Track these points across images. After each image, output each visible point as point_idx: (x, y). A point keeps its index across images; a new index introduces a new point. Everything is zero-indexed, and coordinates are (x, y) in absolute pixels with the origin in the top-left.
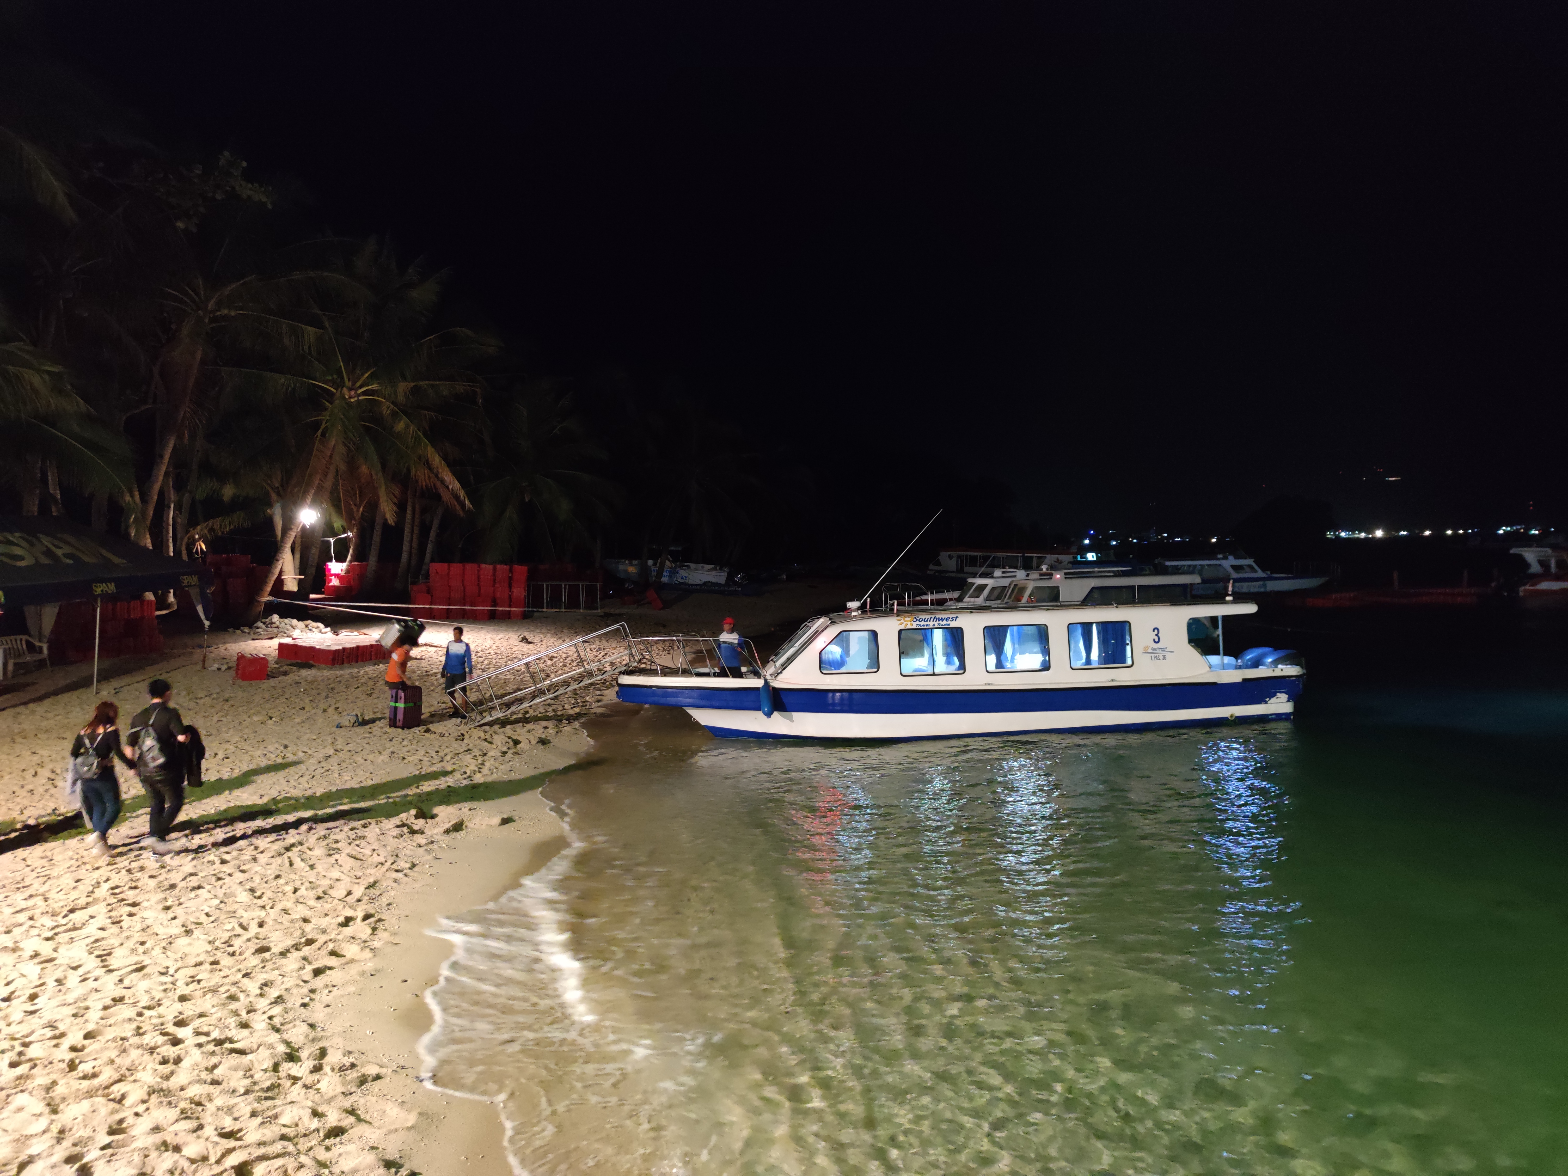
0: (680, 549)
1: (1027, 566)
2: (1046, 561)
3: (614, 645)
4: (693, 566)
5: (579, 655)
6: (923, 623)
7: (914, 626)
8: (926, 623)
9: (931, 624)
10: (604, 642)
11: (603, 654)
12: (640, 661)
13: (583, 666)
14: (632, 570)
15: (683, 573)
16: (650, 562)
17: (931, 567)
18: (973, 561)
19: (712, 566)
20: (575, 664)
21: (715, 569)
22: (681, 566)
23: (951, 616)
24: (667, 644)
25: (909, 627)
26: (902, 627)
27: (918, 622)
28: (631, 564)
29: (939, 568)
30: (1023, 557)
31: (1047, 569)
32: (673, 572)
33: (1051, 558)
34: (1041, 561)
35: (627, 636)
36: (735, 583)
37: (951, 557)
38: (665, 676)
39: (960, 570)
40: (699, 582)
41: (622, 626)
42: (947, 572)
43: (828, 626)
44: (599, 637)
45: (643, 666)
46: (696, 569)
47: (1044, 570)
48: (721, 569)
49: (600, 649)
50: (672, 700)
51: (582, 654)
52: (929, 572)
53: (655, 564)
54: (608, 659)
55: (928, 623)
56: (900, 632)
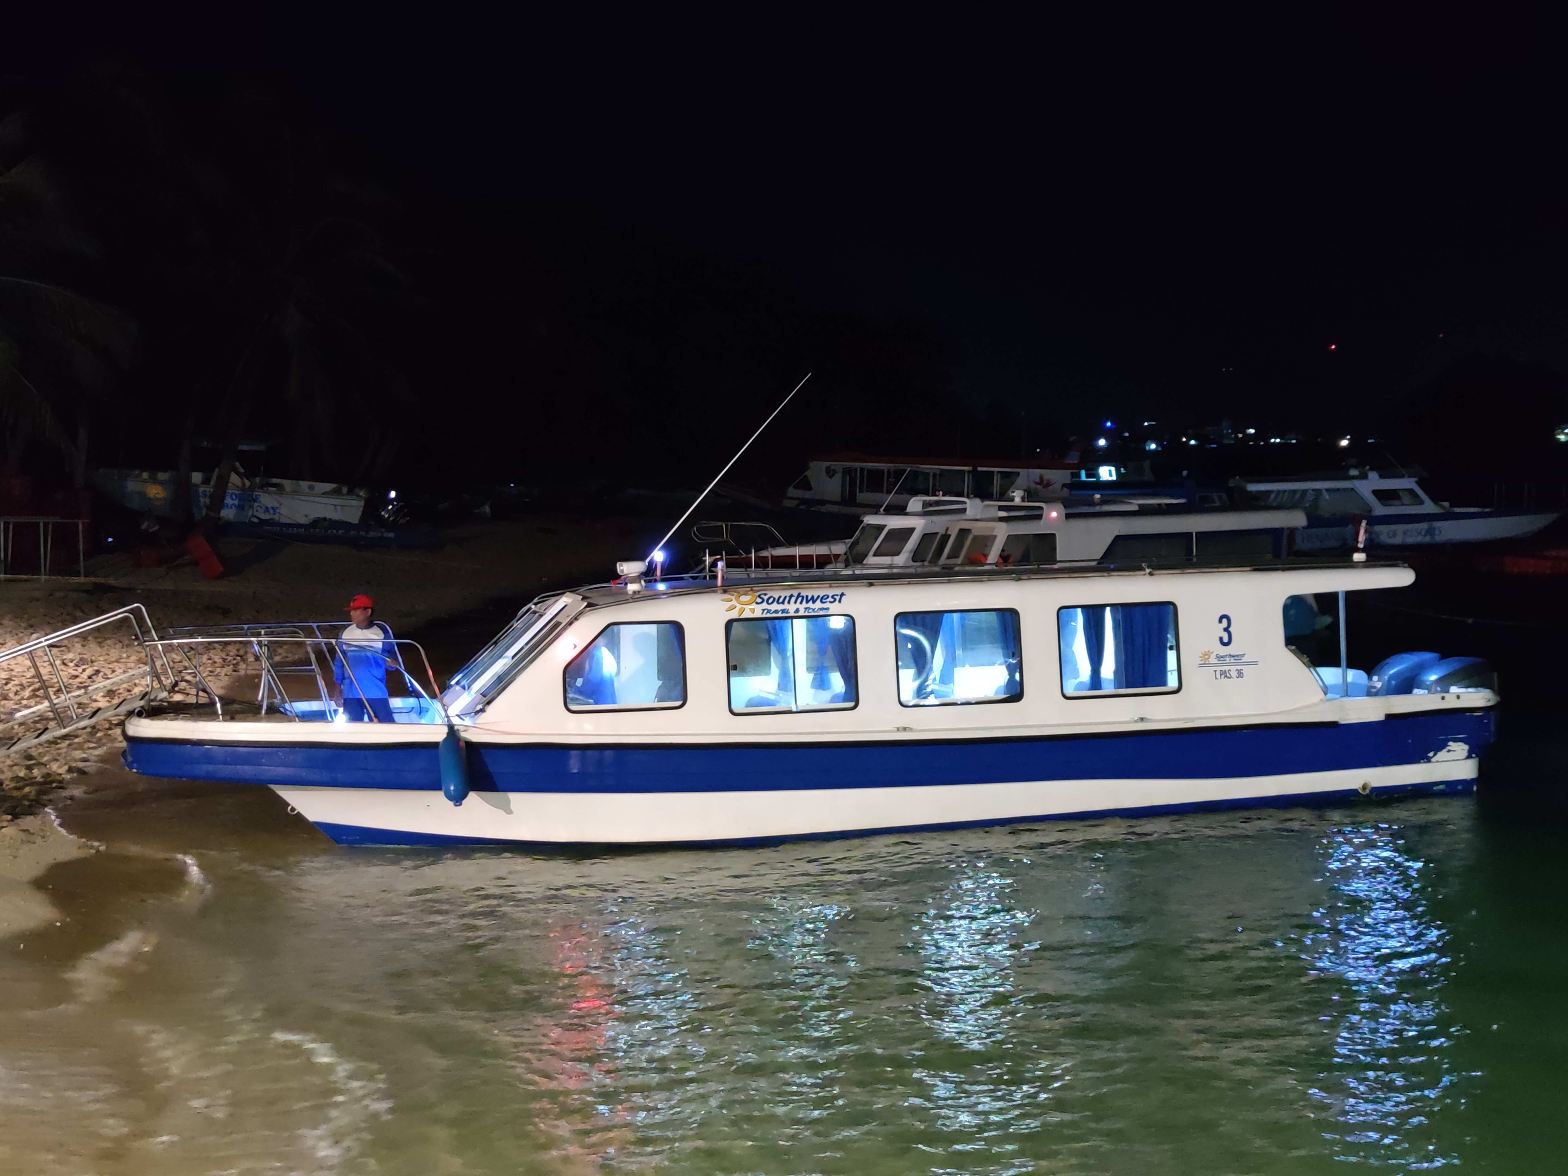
0: (261, 448)
1: (982, 492)
2: (1019, 481)
3: (114, 653)
4: (287, 484)
5: (38, 675)
6: (775, 607)
7: (758, 614)
8: (780, 607)
9: (791, 608)
10: (93, 645)
11: (89, 671)
12: (173, 689)
13: (47, 697)
14: (155, 492)
15: (266, 499)
16: (197, 477)
17: (792, 492)
18: (875, 481)
19: (329, 487)
20: (27, 693)
21: (337, 492)
22: (264, 486)
23: (831, 592)
24: (233, 650)
25: (747, 614)
26: (734, 615)
27: (765, 605)
28: (154, 480)
29: (807, 495)
30: (975, 472)
31: (1023, 499)
32: (247, 499)
33: (1028, 475)
34: (1009, 480)
35: (146, 632)
36: (381, 522)
37: (830, 473)
38: (233, 719)
39: (849, 499)
40: (303, 521)
41: (136, 612)
42: (823, 502)
43: (581, 613)
44: (83, 637)
45: (178, 697)
46: (295, 492)
47: (1017, 501)
48: (350, 492)
49: (83, 661)
50: (247, 771)
51: (45, 671)
52: (787, 503)
53: (206, 481)
54: (101, 683)
55: (786, 606)
56: (729, 625)
